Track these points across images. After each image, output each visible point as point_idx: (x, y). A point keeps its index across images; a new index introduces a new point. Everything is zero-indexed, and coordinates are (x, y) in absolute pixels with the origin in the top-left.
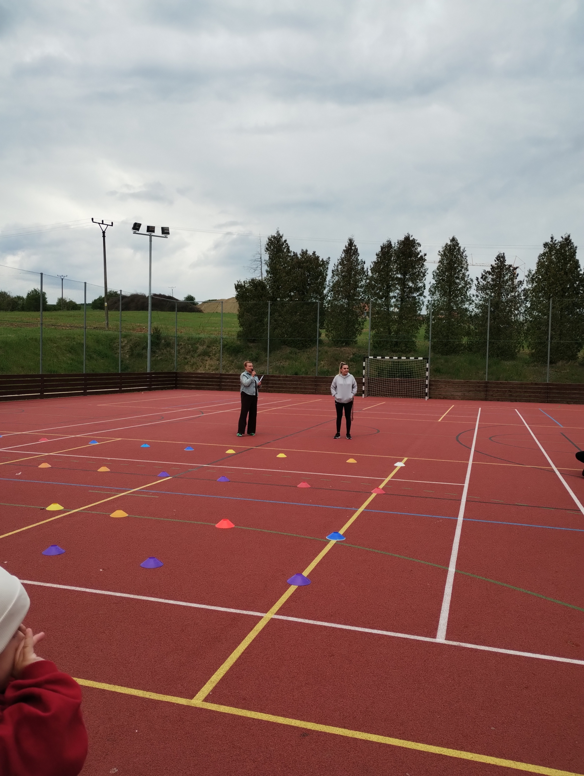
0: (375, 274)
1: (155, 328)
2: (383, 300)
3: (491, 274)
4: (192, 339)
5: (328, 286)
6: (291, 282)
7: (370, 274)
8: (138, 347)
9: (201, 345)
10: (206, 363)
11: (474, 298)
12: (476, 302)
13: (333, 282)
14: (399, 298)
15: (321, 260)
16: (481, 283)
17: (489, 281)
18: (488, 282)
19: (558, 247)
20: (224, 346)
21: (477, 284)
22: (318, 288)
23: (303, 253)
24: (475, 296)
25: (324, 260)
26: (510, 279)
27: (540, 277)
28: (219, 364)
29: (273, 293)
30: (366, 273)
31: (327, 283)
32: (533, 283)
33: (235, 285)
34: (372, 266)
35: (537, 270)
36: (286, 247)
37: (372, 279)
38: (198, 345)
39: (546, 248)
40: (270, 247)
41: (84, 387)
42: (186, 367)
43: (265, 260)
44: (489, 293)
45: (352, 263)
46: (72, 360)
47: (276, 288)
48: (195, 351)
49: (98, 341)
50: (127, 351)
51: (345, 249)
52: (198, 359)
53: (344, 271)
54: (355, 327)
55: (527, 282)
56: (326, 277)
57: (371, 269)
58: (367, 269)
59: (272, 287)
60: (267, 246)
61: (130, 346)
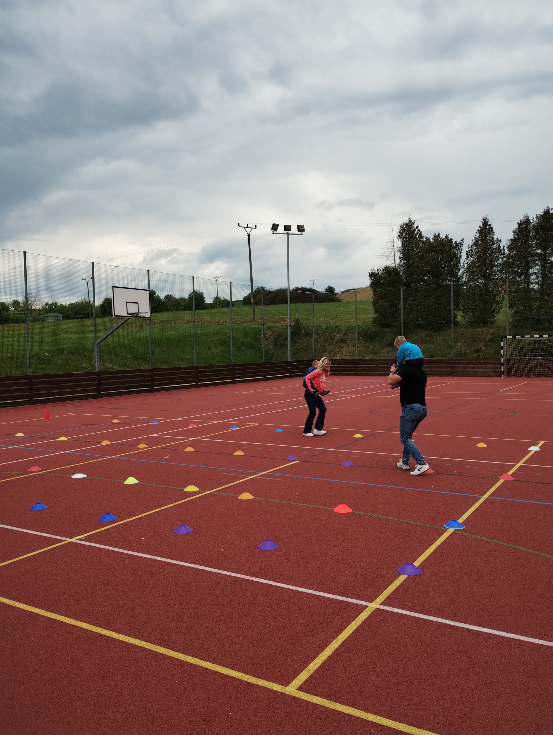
0: (513, 251)
1: (296, 319)
2: (522, 277)
4: (329, 327)
5: (463, 268)
6: (424, 266)
7: (507, 252)
8: (281, 338)
9: (338, 333)
10: (343, 350)
13: (468, 263)
14: (540, 274)
15: (454, 242)
20: (360, 333)
22: (452, 270)
23: (435, 237)
25: (458, 242)
28: (355, 350)
29: (406, 278)
30: (503, 252)
31: (462, 265)
33: (369, 273)
34: (509, 244)
36: (418, 232)
37: (508, 257)
38: (336, 333)
40: (402, 234)
41: (232, 376)
43: (398, 248)
45: (487, 242)
46: (224, 352)
47: (410, 273)
48: (333, 338)
49: (246, 334)
50: (271, 342)
51: (479, 229)
52: (336, 346)
53: (479, 252)
54: (492, 307)
56: (460, 259)
57: (508, 247)
58: (504, 247)
59: (405, 272)
60: (399, 234)
61: (274, 337)
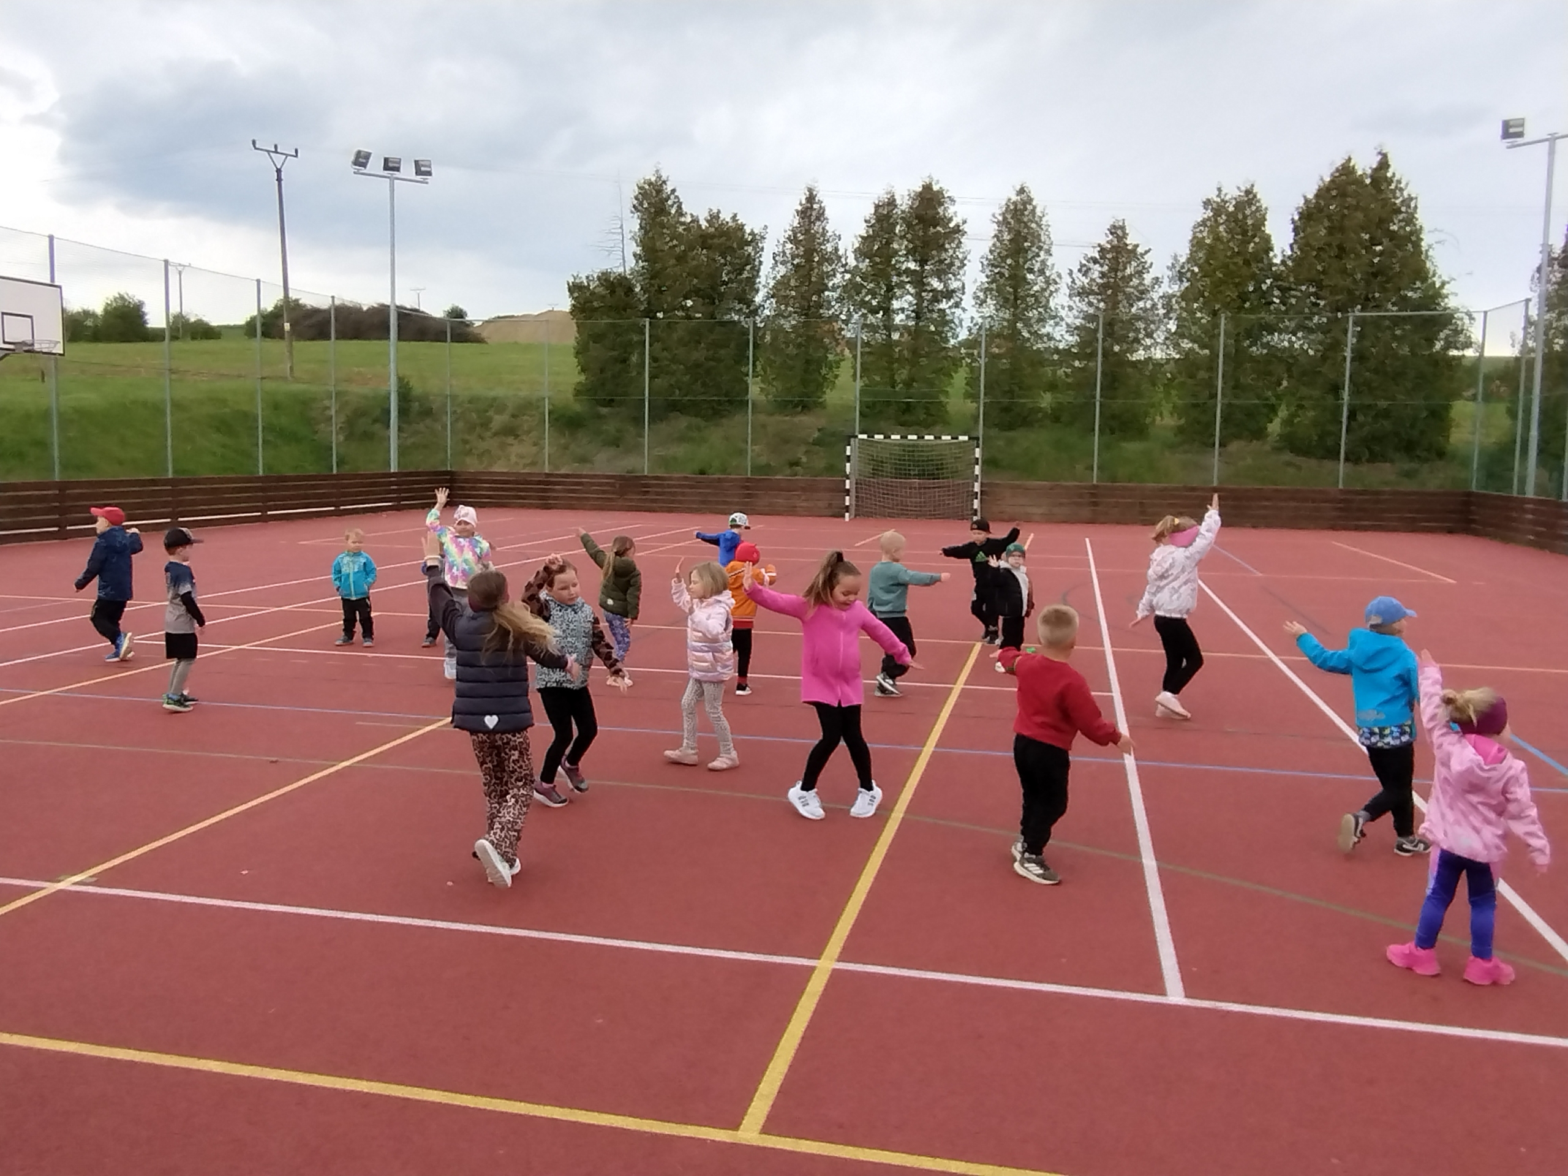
0: (863, 261)
1: (403, 377)
2: (880, 315)
3: (1099, 263)
4: (478, 400)
5: (764, 286)
6: (686, 277)
7: (852, 262)
9: (498, 412)
10: (511, 452)
11: (1063, 313)
12: (1069, 321)
13: (775, 277)
14: (913, 311)
15: (748, 231)
16: (1077, 281)
17: (1094, 277)
18: (1092, 280)
19: (1231, 209)
21: (1070, 284)
22: (744, 291)
23: (711, 215)
24: (1066, 309)
25: (756, 231)
26: (1136, 273)
27: (1196, 270)
29: (649, 301)
30: (843, 260)
31: (763, 280)
32: (1182, 281)
33: (568, 284)
34: (857, 245)
35: (1191, 254)
36: (674, 203)
37: (854, 272)
38: (493, 413)
39: (1207, 209)
40: (641, 204)
41: (261, 504)
42: (468, 460)
43: (631, 232)
44: (1095, 301)
45: (814, 237)
47: (656, 291)
48: (485, 424)
49: (275, 405)
50: (341, 428)
51: (800, 208)
52: (492, 442)
53: (798, 256)
54: (820, 373)
55: (1171, 279)
56: (759, 269)
57: (855, 251)
58: (846, 251)
59: (646, 288)
60: (635, 202)
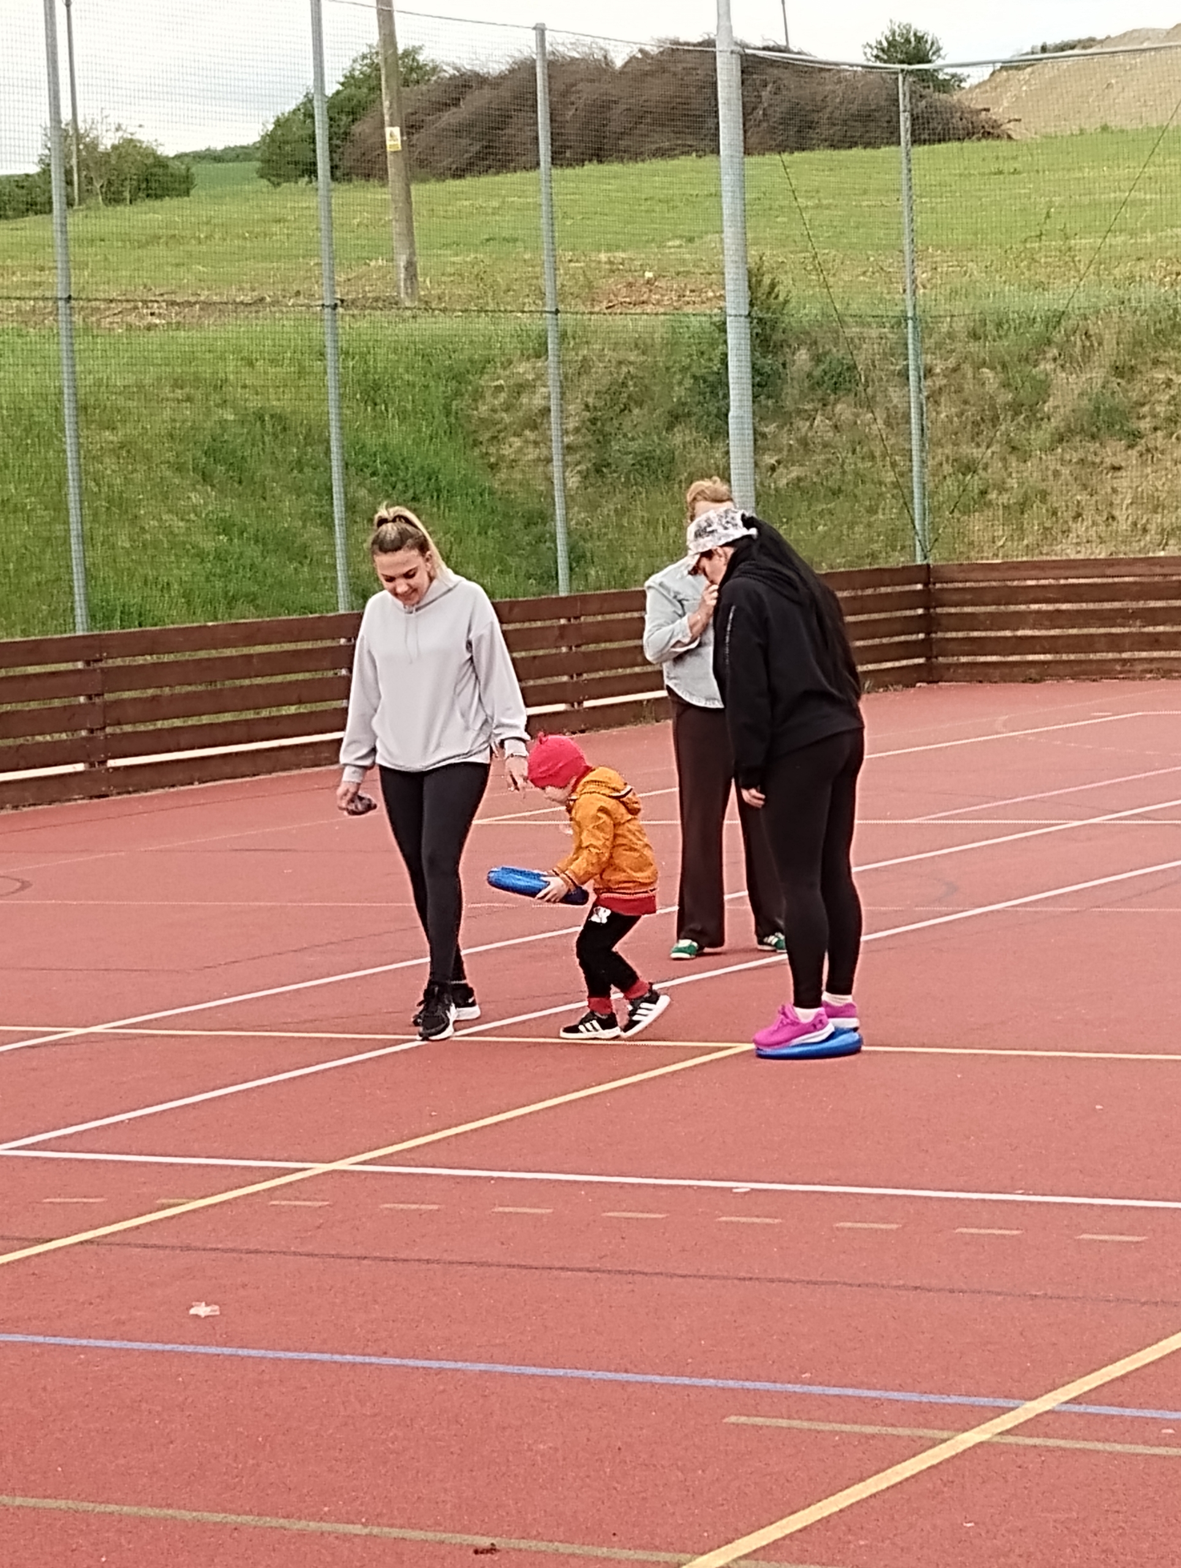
4: (999, 325)
9: (1065, 360)
38: (1050, 366)
42: (976, 524)
48: (1028, 408)
50: (567, 448)
52: (1051, 462)
61: (585, 408)
